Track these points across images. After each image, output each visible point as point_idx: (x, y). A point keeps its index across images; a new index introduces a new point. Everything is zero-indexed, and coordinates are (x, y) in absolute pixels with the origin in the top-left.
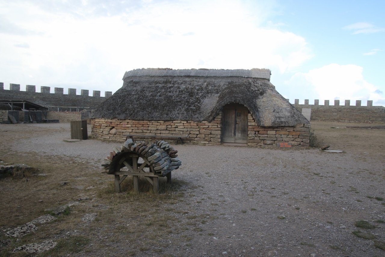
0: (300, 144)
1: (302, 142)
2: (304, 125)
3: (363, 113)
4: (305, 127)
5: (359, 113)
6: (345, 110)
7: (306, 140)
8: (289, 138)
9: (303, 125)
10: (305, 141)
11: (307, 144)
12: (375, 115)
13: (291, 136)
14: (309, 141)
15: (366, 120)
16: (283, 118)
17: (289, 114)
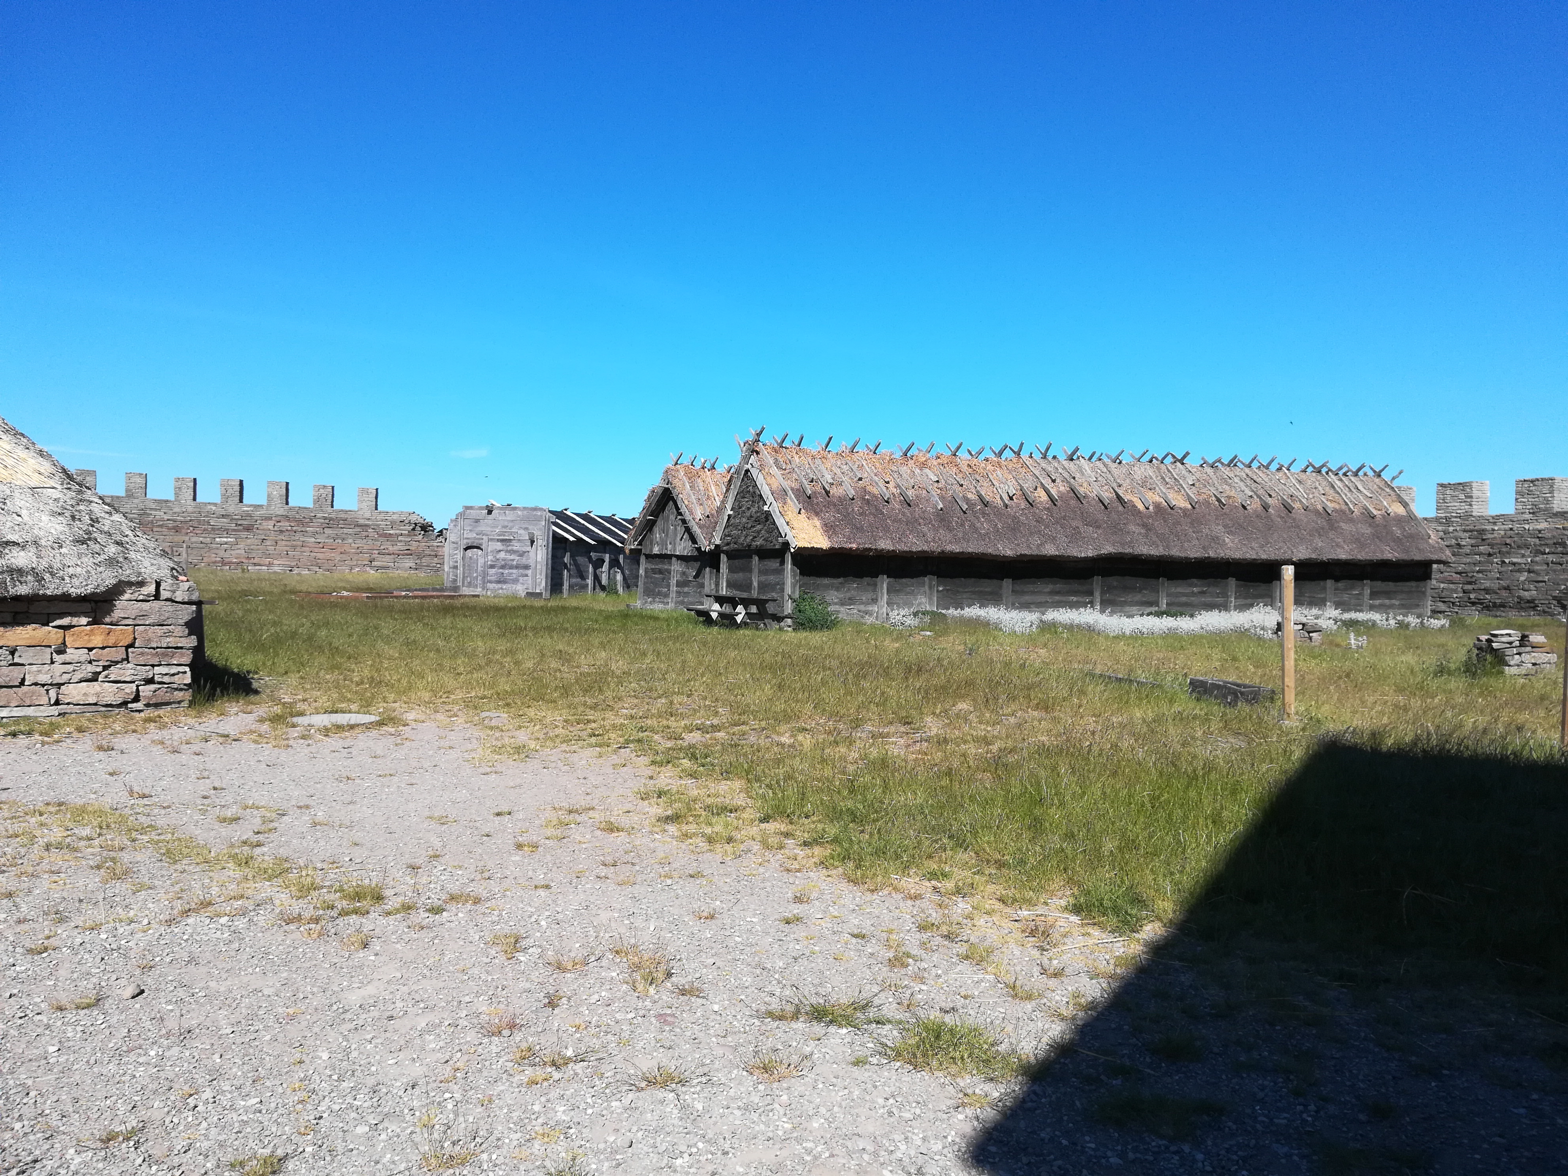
0: (136, 699)
1: (150, 681)
2: (158, 585)
3: (343, 539)
4: (167, 600)
5: (328, 537)
6: (271, 523)
7: (174, 670)
8: (70, 668)
9: (154, 586)
10: (166, 679)
11: (179, 695)
12: (391, 548)
13: (82, 655)
14: (189, 674)
15: (356, 565)
16: (22, 546)
17: (56, 527)
